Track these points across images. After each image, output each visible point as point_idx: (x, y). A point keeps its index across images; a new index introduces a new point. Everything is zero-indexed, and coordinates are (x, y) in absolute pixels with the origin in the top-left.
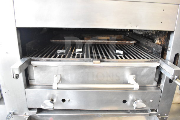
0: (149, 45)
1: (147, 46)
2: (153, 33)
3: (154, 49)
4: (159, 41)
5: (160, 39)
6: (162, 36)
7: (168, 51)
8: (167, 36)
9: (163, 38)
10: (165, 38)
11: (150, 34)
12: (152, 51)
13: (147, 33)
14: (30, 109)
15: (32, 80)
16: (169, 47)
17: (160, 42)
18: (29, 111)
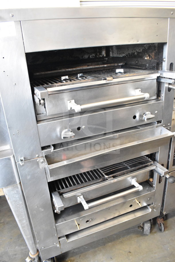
0: (141, 63)
1: (138, 64)
2: (140, 51)
3: (147, 65)
4: (148, 58)
5: (149, 56)
6: (152, 52)
7: (163, 62)
8: (157, 51)
9: (153, 53)
10: (155, 53)
11: (136, 53)
12: (146, 67)
13: (132, 53)
14: (43, 148)
15: (40, 114)
16: (164, 58)
17: (150, 58)
18: (43, 151)
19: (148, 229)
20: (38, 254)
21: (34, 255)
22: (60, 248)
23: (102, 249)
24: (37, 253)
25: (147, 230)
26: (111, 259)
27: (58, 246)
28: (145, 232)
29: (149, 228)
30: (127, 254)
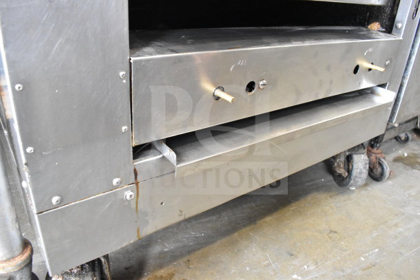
19: (362, 167)
20: (27, 254)
21: (8, 260)
22: (134, 206)
23: (251, 234)
24: (22, 253)
25: (361, 173)
26: (292, 255)
27: (128, 194)
28: (356, 177)
29: (366, 164)
30: (330, 238)
